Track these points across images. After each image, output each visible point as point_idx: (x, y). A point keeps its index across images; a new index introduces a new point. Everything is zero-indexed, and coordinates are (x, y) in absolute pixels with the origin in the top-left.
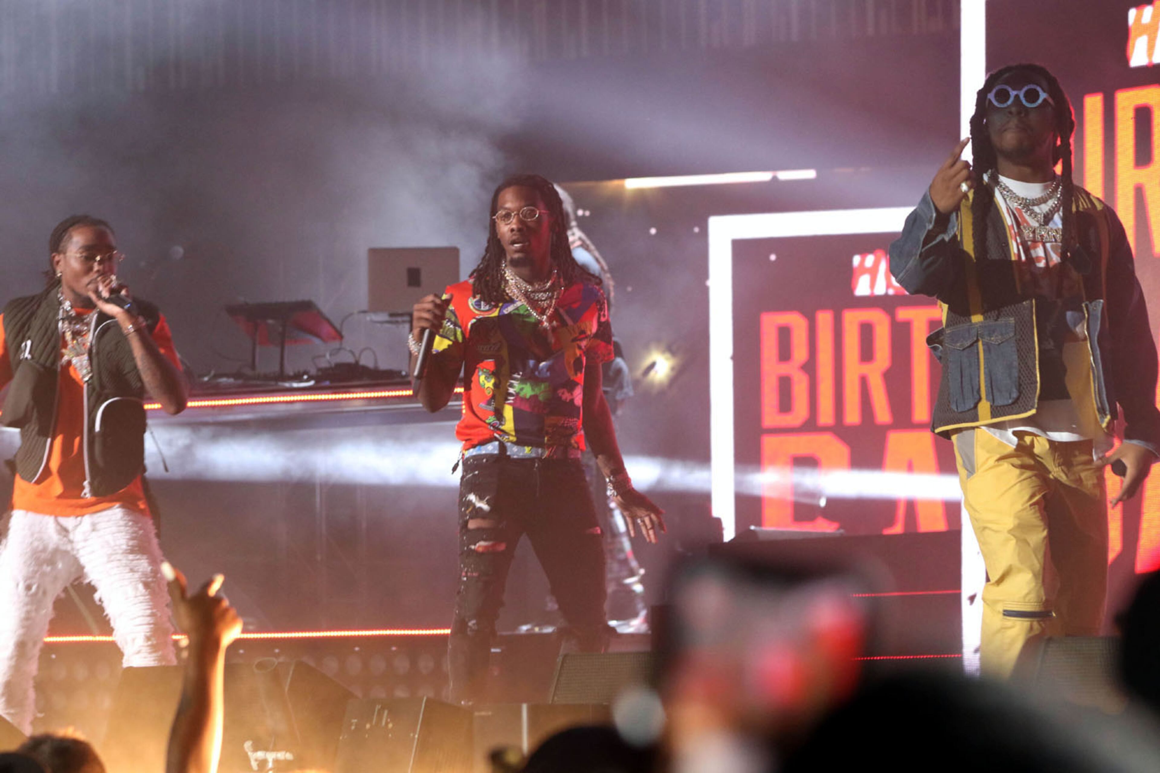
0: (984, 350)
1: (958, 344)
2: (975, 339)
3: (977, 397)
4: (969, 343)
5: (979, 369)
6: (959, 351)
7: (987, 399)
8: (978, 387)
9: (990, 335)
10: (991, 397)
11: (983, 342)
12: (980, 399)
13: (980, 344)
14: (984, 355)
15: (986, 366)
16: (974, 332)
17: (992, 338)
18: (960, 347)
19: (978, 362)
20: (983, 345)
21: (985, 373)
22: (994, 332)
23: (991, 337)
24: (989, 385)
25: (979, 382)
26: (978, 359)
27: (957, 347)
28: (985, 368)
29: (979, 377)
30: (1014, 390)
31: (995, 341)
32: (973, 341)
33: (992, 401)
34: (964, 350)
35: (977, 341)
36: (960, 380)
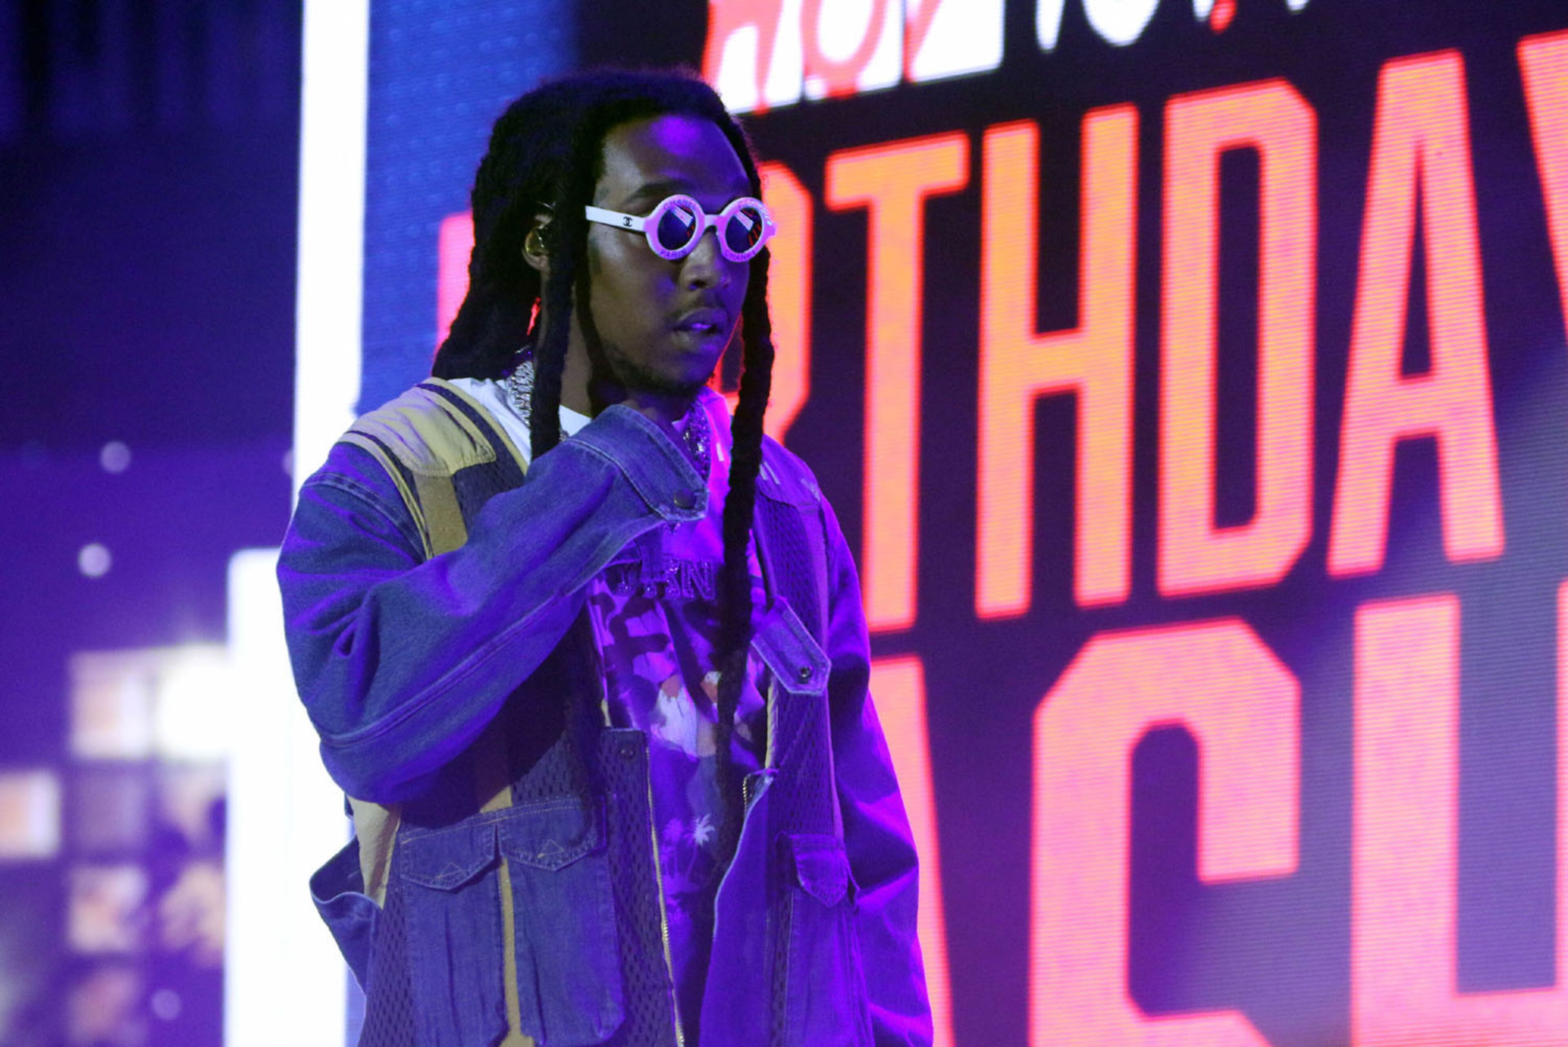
0: (515, 891)
1: (440, 877)
2: (491, 858)
3: (496, 1023)
4: (473, 871)
5: (501, 945)
6: (440, 896)
7: (525, 1029)
8: (498, 996)
9: (533, 848)
10: (536, 1022)
11: (511, 864)
12: (504, 1031)
13: (504, 871)
14: (516, 905)
15: (521, 934)
16: (485, 839)
17: (540, 856)
18: (443, 884)
19: (500, 924)
20: (512, 874)
21: (518, 956)
22: (545, 833)
23: (535, 852)
24: (532, 989)
25: (502, 979)
26: (499, 914)
27: (434, 883)
28: (517, 941)
29: (501, 968)
30: (610, 1004)
31: (546, 862)
32: (485, 864)
33: (540, 1034)
34: (456, 891)
35: (496, 864)
36: (446, 977)
